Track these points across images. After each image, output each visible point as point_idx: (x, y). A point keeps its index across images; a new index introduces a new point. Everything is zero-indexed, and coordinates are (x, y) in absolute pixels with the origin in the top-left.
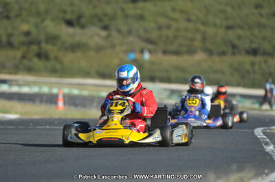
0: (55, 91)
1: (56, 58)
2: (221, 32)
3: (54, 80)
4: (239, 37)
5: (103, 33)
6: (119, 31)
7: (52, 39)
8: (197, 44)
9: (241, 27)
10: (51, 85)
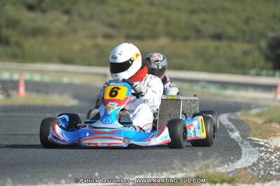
0: (16, 77)
1: (17, 44)
2: (184, 17)
3: (14, 65)
4: (204, 22)
5: (65, 18)
6: (81, 16)
7: (13, 24)
8: (161, 28)
9: (205, 11)
10: (11, 71)
